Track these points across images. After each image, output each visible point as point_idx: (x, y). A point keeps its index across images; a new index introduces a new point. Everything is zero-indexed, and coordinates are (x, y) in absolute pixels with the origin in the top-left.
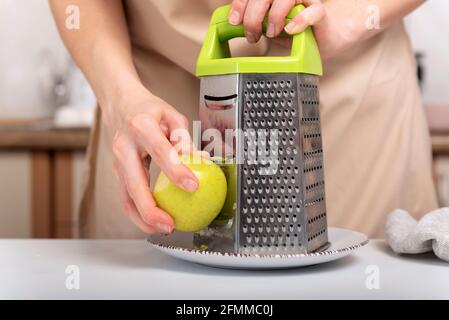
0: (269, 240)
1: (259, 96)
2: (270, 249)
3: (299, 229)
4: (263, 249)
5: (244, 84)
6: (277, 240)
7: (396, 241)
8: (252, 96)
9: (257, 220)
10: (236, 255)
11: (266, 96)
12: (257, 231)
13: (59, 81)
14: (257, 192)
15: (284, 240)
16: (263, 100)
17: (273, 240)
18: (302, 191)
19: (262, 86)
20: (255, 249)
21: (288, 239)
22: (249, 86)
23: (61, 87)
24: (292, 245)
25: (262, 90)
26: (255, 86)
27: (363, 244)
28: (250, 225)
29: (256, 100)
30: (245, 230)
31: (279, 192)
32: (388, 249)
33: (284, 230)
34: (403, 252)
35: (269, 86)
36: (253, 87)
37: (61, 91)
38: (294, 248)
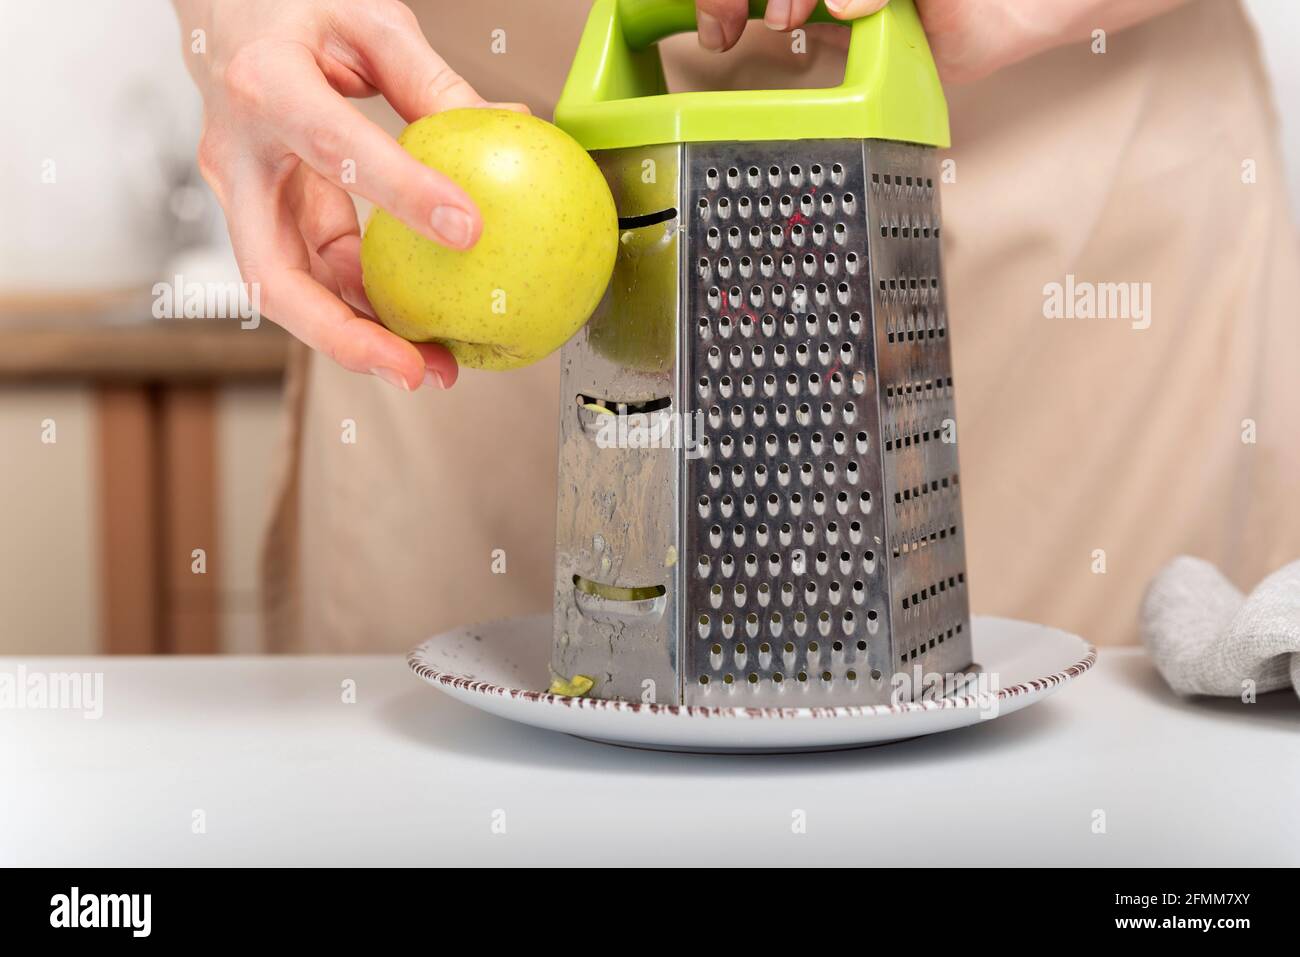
0: (777, 660)
1: (744, 212)
2: (781, 688)
3: (873, 626)
4: (757, 689)
5: (697, 174)
6: (802, 660)
7: (1179, 658)
8: (724, 213)
9: (740, 600)
10: (674, 709)
11: (765, 211)
12: (740, 632)
13: (183, 178)
14: (739, 512)
15: (826, 659)
16: (755, 224)
17: (790, 659)
18: (879, 508)
19: (754, 182)
20: (733, 690)
21: (838, 657)
22: (712, 183)
23: (190, 193)
24: (851, 675)
25: (752, 193)
26: (733, 183)
27: (1074, 672)
28: (717, 616)
29: (735, 224)
30: (704, 631)
31: (809, 512)
32: (1155, 683)
33: (825, 628)
34: (1198, 690)
35: (775, 181)
36: (724, 185)
37: (191, 207)
38: (855, 686)
